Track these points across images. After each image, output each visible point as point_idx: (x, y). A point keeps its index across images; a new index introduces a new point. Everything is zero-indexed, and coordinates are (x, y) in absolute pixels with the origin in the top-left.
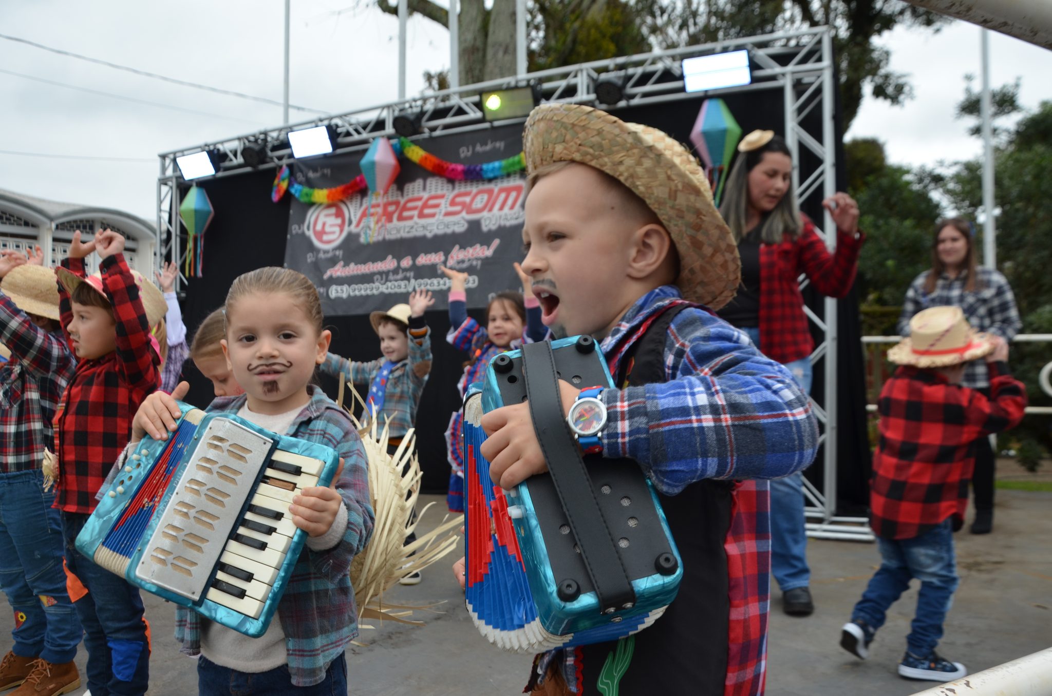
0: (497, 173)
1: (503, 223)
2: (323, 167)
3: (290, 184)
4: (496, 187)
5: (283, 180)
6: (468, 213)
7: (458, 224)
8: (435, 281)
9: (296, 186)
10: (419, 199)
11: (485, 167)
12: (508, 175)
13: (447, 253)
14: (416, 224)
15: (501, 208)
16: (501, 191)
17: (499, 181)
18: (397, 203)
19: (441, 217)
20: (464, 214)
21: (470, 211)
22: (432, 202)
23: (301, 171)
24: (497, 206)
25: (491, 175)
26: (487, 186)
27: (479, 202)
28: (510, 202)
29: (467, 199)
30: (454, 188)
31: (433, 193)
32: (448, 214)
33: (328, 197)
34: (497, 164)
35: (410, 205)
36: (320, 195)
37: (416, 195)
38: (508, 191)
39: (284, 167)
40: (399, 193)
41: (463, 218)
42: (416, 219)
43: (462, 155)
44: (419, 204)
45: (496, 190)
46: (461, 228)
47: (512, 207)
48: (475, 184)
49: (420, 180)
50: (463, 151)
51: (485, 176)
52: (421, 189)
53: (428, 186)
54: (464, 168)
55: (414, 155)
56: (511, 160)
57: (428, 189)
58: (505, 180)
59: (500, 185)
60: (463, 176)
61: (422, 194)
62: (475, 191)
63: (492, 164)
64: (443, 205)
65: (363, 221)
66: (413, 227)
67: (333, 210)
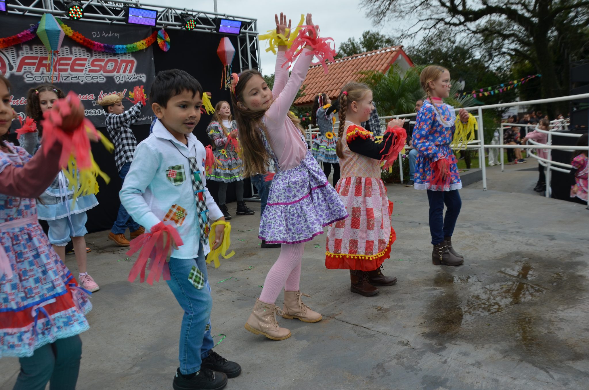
0: (124, 52)
1: (127, 80)
4: (119, 59)
6: (104, 72)
7: (100, 77)
8: (93, 111)
10: (70, 59)
11: (117, 47)
12: (125, 54)
13: (97, 95)
14: (71, 75)
15: (124, 72)
16: (123, 61)
17: (120, 56)
19: (87, 73)
20: (102, 72)
21: (106, 71)
22: (77, 62)
24: (122, 71)
25: (120, 53)
26: (113, 58)
27: (110, 66)
28: (128, 69)
29: (103, 64)
30: (92, 56)
31: (78, 57)
32: (91, 71)
34: (123, 47)
35: (62, 62)
37: (66, 56)
38: (127, 62)
41: (102, 74)
42: (69, 71)
43: (94, 37)
44: (70, 62)
45: (119, 61)
46: (102, 81)
47: (130, 72)
48: (105, 55)
49: (67, 47)
50: (94, 34)
51: (117, 52)
52: (69, 53)
53: (74, 52)
54: (104, 46)
55: (66, 30)
56: (132, 45)
57: (74, 54)
58: (124, 56)
59: (121, 58)
60: (103, 50)
61: (70, 56)
62: (106, 59)
63: (121, 46)
64: (87, 65)
65: (23, 68)
66: (68, 77)
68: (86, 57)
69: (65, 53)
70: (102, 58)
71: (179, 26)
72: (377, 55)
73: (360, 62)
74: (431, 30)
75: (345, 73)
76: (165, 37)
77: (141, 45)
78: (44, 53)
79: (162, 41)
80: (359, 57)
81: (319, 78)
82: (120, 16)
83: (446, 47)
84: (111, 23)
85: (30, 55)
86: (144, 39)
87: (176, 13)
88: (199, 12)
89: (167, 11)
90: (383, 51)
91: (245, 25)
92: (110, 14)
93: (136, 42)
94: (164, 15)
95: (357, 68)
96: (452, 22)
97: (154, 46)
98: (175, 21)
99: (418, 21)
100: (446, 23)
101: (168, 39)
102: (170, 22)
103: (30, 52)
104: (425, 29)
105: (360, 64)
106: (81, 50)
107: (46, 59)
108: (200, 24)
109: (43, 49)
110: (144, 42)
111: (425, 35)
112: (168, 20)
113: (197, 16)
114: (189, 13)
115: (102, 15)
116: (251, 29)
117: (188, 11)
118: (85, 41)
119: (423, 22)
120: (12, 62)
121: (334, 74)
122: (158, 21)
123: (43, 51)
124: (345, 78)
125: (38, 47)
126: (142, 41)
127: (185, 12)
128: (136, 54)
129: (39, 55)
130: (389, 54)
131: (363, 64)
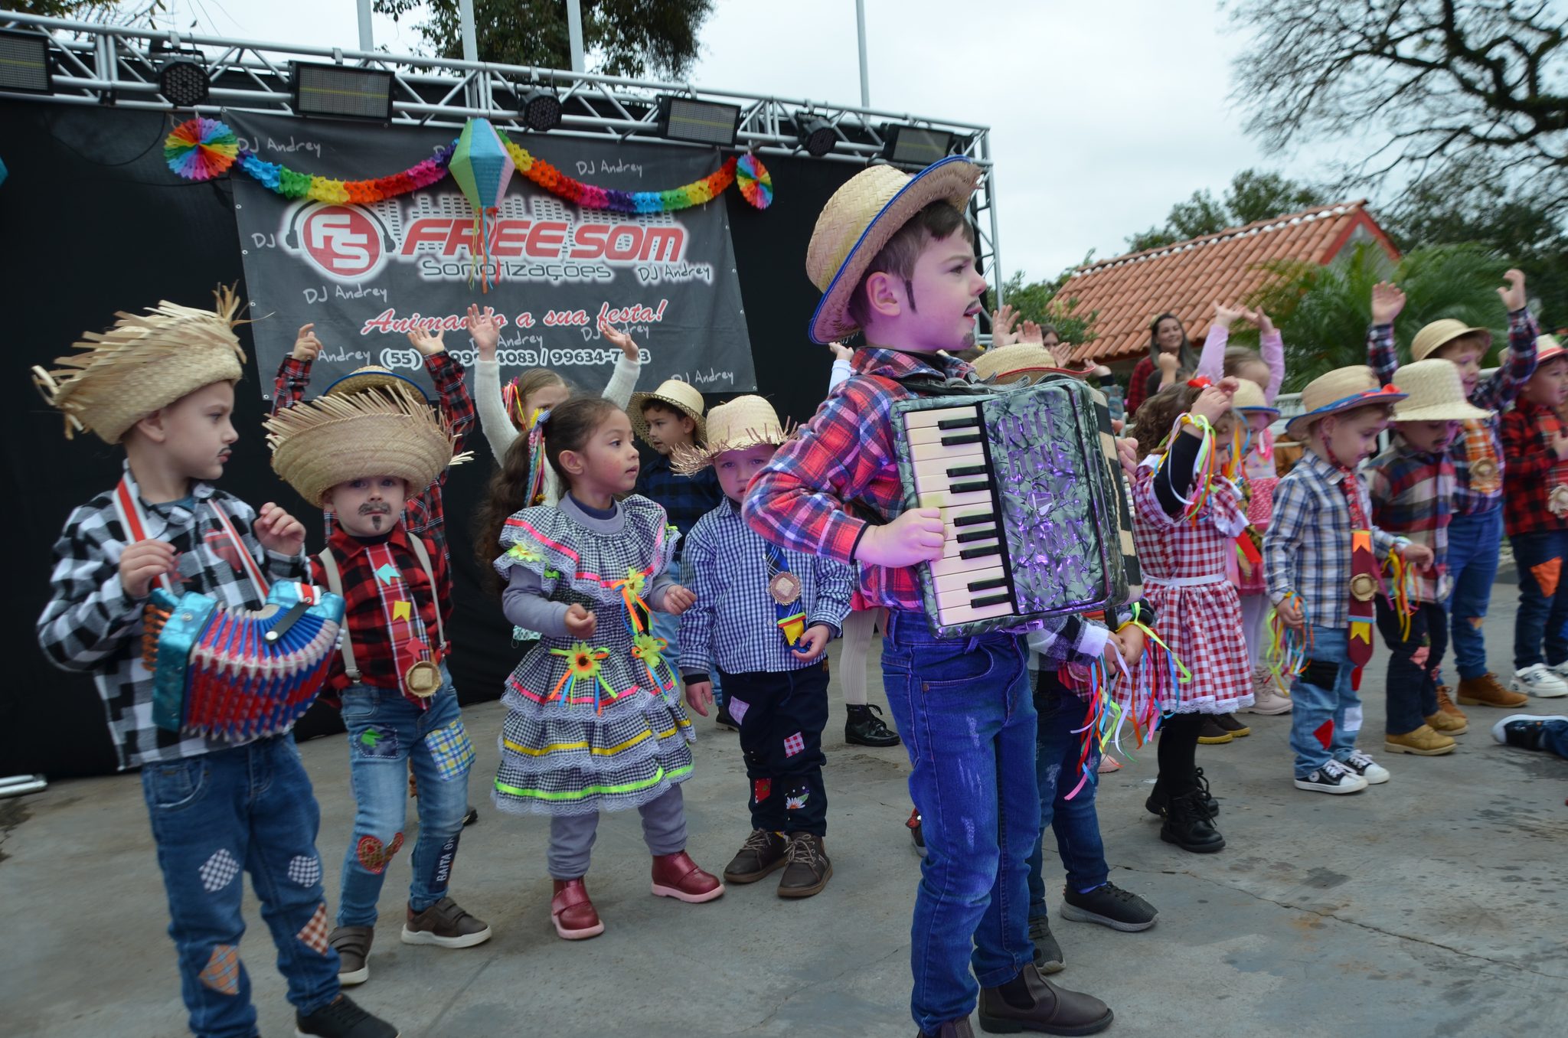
0: (655, 210)
1: (666, 278)
2: (301, 138)
4: (645, 228)
6: (609, 257)
7: (600, 270)
9: (253, 160)
10: (523, 225)
11: (639, 196)
13: (593, 313)
14: (530, 263)
16: (654, 232)
17: (648, 219)
19: (568, 258)
21: (613, 255)
22: (544, 233)
23: (247, 135)
26: (630, 224)
27: (623, 244)
28: (669, 249)
29: (605, 237)
35: (508, 231)
36: (330, 189)
37: (515, 218)
38: (663, 234)
41: (604, 262)
42: (524, 253)
43: (581, 173)
44: (527, 232)
45: (645, 231)
47: (673, 258)
49: (519, 197)
50: (582, 167)
51: (640, 210)
52: (523, 211)
53: (534, 209)
54: (609, 194)
55: (517, 157)
56: (674, 193)
57: (535, 213)
58: (655, 220)
59: (648, 225)
60: (606, 205)
61: (526, 218)
62: (612, 227)
63: (648, 195)
64: (566, 239)
65: (418, 246)
66: (523, 267)
67: (346, 219)
68: (563, 221)
69: (515, 212)
70: (602, 223)
71: (790, 145)
72: (1293, 228)
73: (1242, 250)
74: (1432, 158)
75: (1202, 278)
76: (756, 173)
77: (697, 192)
78: (464, 210)
79: (750, 182)
80: (1240, 235)
81: (1127, 294)
82: (647, 122)
83: (1476, 207)
84: (623, 141)
85: (432, 217)
86: (704, 177)
87: (786, 115)
88: (841, 110)
89: (763, 107)
90: (1310, 218)
91: (956, 143)
92: (622, 117)
93: (685, 184)
94: (751, 121)
95: (1236, 263)
96: (1491, 135)
97: (731, 197)
98: (782, 133)
99: (1392, 137)
100: (1477, 140)
101: (766, 177)
102: (769, 136)
103: (432, 210)
104: (1413, 159)
105: (1243, 255)
106: (552, 203)
107: (469, 224)
108: (841, 140)
109: (463, 202)
110: (704, 184)
111: (1414, 176)
112: (762, 129)
113: (836, 120)
114: (817, 111)
115: (598, 119)
116: (972, 154)
117: (815, 106)
118: (561, 182)
119: (1408, 140)
120: (391, 233)
121: (1171, 283)
122: (739, 133)
123: (463, 206)
124: (1201, 293)
125: (452, 198)
126: (698, 184)
127: (806, 110)
128: (686, 213)
129: (454, 217)
130: (1327, 223)
131: (1251, 252)
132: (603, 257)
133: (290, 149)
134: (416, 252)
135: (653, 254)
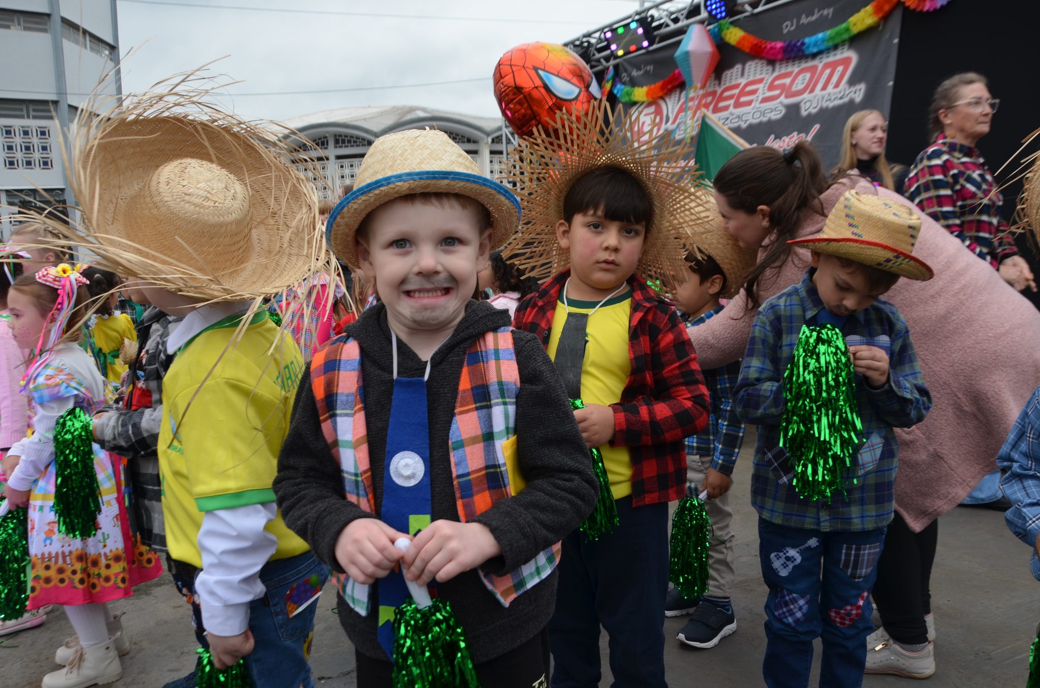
0: (823, 47)
1: (826, 105)
2: (647, 63)
3: (613, 85)
4: (819, 63)
5: (608, 81)
6: (787, 96)
7: (776, 111)
9: (619, 86)
10: (737, 86)
11: (807, 40)
12: (836, 47)
14: (732, 114)
15: (825, 87)
16: (826, 66)
17: (824, 56)
18: (714, 93)
19: (758, 105)
21: (790, 95)
22: (749, 89)
23: (626, 71)
25: (815, 50)
26: (810, 63)
27: (800, 82)
28: (835, 78)
29: (787, 81)
30: (773, 70)
31: (751, 78)
32: (764, 100)
33: (648, 94)
34: (820, 35)
35: (726, 94)
36: (640, 93)
37: (734, 83)
38: (834, 66)
39: (611, 68)
40: (717, 82)
41: (781, 103)
42: (732, 109)
43: (785, 31)
44: (736, 91)
45: (820, 66)
46: (779, 115)
47: (837, 84)
48: (797, 62)
51: (808, 51)
52: (739, 76)
53: (747, 71)
54: (784, 46)
55: (730, 38)
56: (842, 27)
57: (747, 75)
58: (832, 54)
59: (825, 60)
60: (781, 55)
61: (739, 81)
62: (796, 71)
64: (760, 91)
65: (679, 117)
66: (727, 119)
67: (652, 109)
68: (763, 76)
69: (734, 77)
70: (789, 69)
77: (864, 18)
93: (852, 15)
106: (758, 64)
110: (868, 9)
118: (752, 48)
120: (670, 112)
126: (864, 10)
128: (855, 41)
132: (782, 98)
133: (641, 72)
134: (678, 121)
135: (820, 86)
